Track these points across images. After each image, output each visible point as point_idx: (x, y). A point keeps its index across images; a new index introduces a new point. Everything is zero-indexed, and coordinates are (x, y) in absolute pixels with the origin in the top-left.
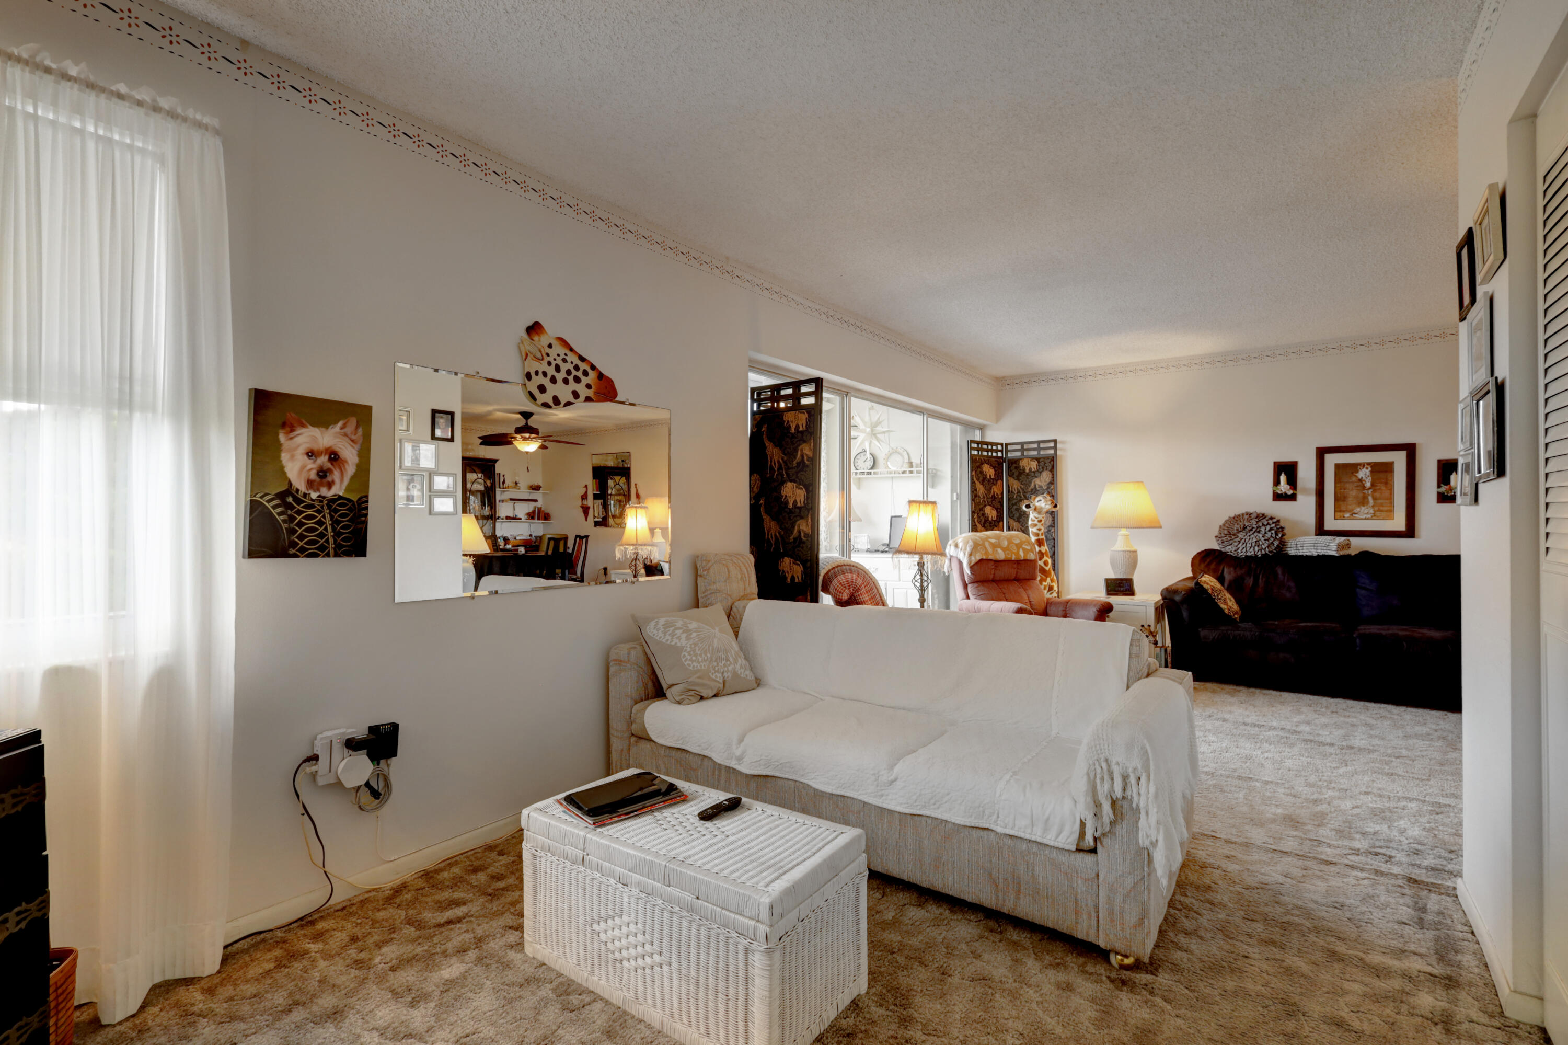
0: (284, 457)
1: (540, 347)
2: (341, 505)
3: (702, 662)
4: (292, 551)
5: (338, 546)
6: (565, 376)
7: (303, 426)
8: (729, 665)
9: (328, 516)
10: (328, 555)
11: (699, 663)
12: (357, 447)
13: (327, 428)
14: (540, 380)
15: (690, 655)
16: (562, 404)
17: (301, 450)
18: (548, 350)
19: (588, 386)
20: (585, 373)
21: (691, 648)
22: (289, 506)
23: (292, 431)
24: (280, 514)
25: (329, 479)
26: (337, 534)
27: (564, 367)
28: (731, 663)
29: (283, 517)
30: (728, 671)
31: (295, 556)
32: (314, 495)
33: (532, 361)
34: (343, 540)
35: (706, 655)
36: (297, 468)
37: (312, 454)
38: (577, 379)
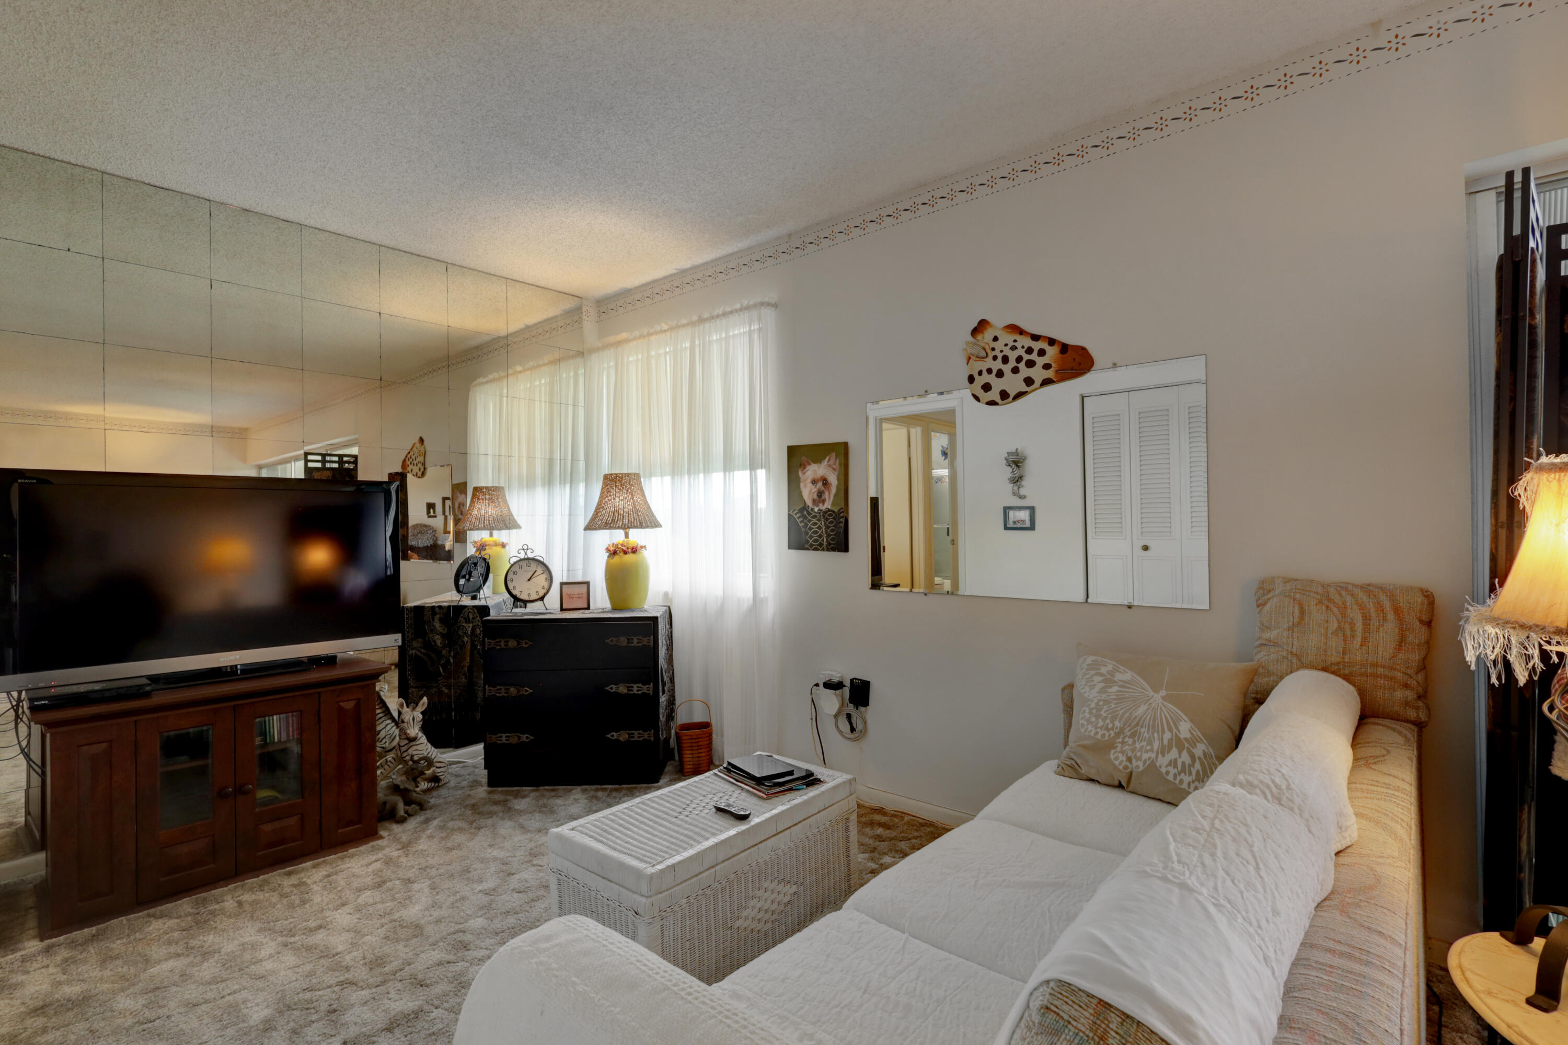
0: (802, 485)
1: (983, 345)
2: (830, 515)
3: (1101, 728)
4: (807, 546)
5: (829, 544)
6: (1015, 364)
7: (809, 464)
8: (1147, 751)
9: (823, 523)
10: (823, 550)
11: (1096, 728)
12: (836, 473)
13: (821, 463)
14: (986, 378)
15: (1090, 713)
16: (1011, 398)
17: (809, 480)
18: (993, 344)
19: (1047, 367)
20: (1042, 353)
21: (1097, 704)
22: (804, 517)
23: (805, 468)
24: (801, 522)
25: (823, 498)
26: (828, 535)
27: (1013, 356)
28: (1152, 750)
29: (803, 524)
30: (1139, 759)
31: (808, 549)
32: (816, 509)
33: (974, 362)
34: (831, 540)
35: (1112, 722)
36: (808, 492)
37: (814, 482)
38: (1031, 364)
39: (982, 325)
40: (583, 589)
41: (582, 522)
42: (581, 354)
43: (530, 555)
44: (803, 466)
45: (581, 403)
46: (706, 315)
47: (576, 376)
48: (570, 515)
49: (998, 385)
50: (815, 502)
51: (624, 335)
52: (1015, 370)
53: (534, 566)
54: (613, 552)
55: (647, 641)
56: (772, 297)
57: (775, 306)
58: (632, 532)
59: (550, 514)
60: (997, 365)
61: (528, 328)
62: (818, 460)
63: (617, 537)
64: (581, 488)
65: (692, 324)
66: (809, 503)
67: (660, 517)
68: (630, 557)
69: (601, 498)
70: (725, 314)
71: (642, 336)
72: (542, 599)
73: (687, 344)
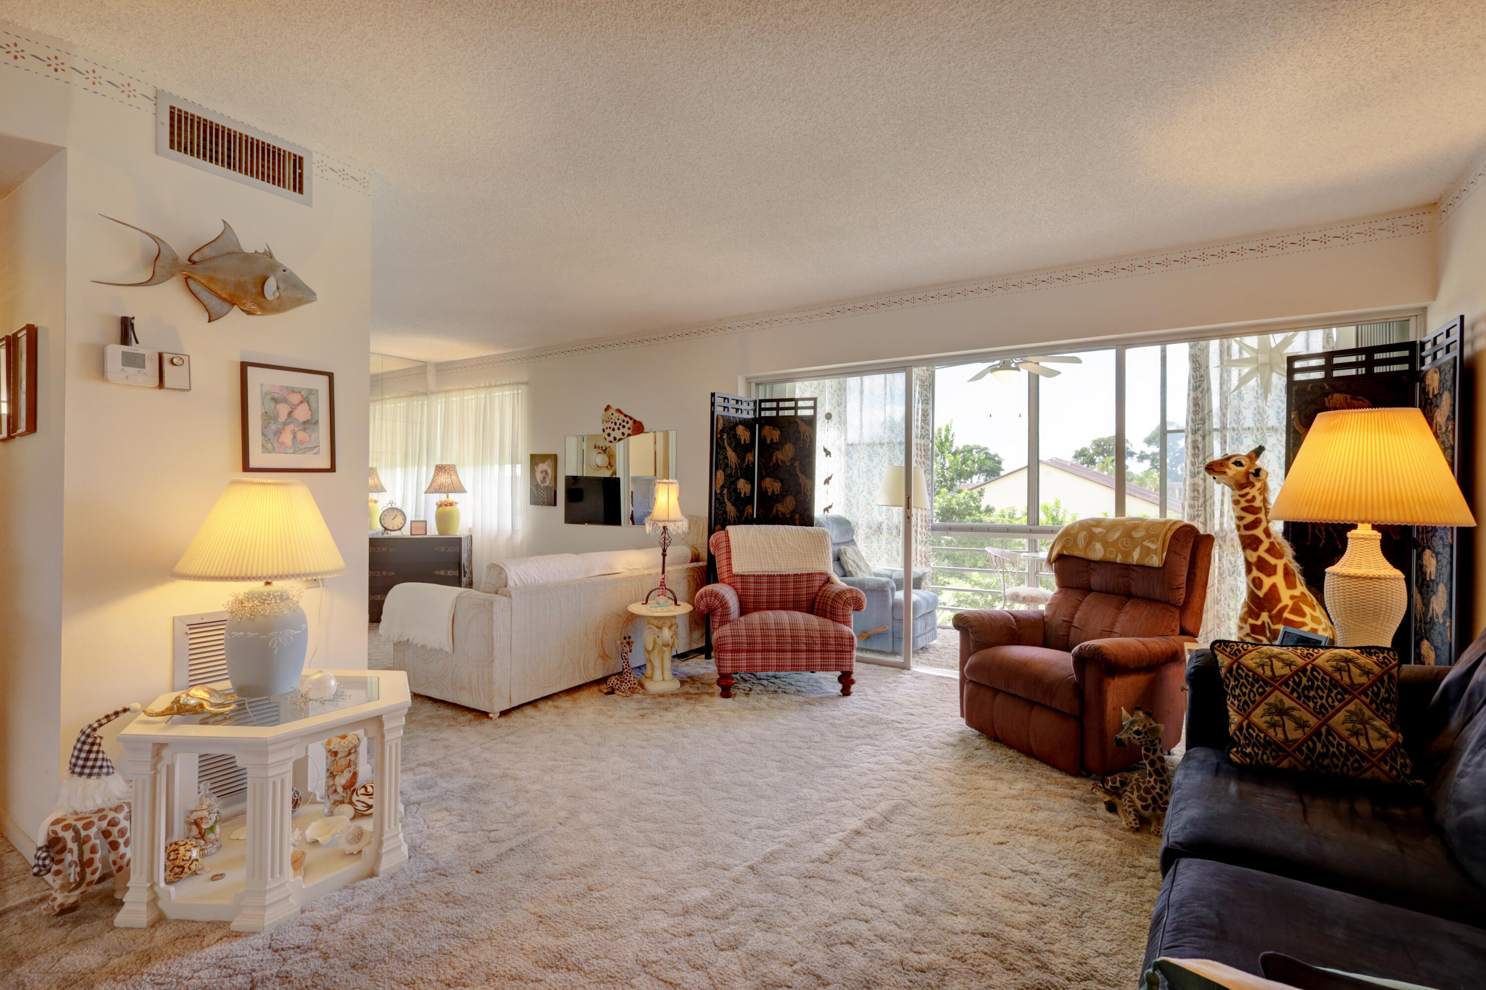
0: (536, 473)
1: (608, 416)
2: (548, 489)
4: (538, 504)
5: (549, 502)
6: (619, 426)
7: (539, 463)
9: (547, 493)
10: (546, 505)
12: (551, 469)
13: (545, 463)
14: (609, 430)
16: (617, 440)
17: (539, 471)
18: (612, 416)
19: (629, 428)
22: (537, 489)
25: (546, 480)
26: (549, 498)
27: (618, 422)
29: (536, 492)
32: (543, 486)
33: (605, 423)
34: (550, 500)
36: (539, 477)
37: (542, 472)
38: (624, 427)
39: (608, 408)
40: (423, 525)
41: (424, 488)
42: (425, 394)
43: (394, 506)
44: (537, 464)
45: (425, 421)
46: (493, 384)
47: (422, 405)
48: (417, 485)
49: (613, 434)
50: (542, 482)
51: (450, 388)
52: (619, 429)
53: (396, 512)
54: (440, 505)
55: (457, 549)
56: (526, 379)
57: (527, 383)
58: (451, 495)
59: (405, 483)
60: (613, 426)
61: (393, 372)
62: (543, 462)
63: (443, 497)
64: (424, 468)
65: (485, 387)
66: (539, 482)
67: (466, 488)
68: (449, 508)
69: (434, 477)
70: (502, 385)
71: (459, 390)
72: (400, 529)
73: (483, 396)
